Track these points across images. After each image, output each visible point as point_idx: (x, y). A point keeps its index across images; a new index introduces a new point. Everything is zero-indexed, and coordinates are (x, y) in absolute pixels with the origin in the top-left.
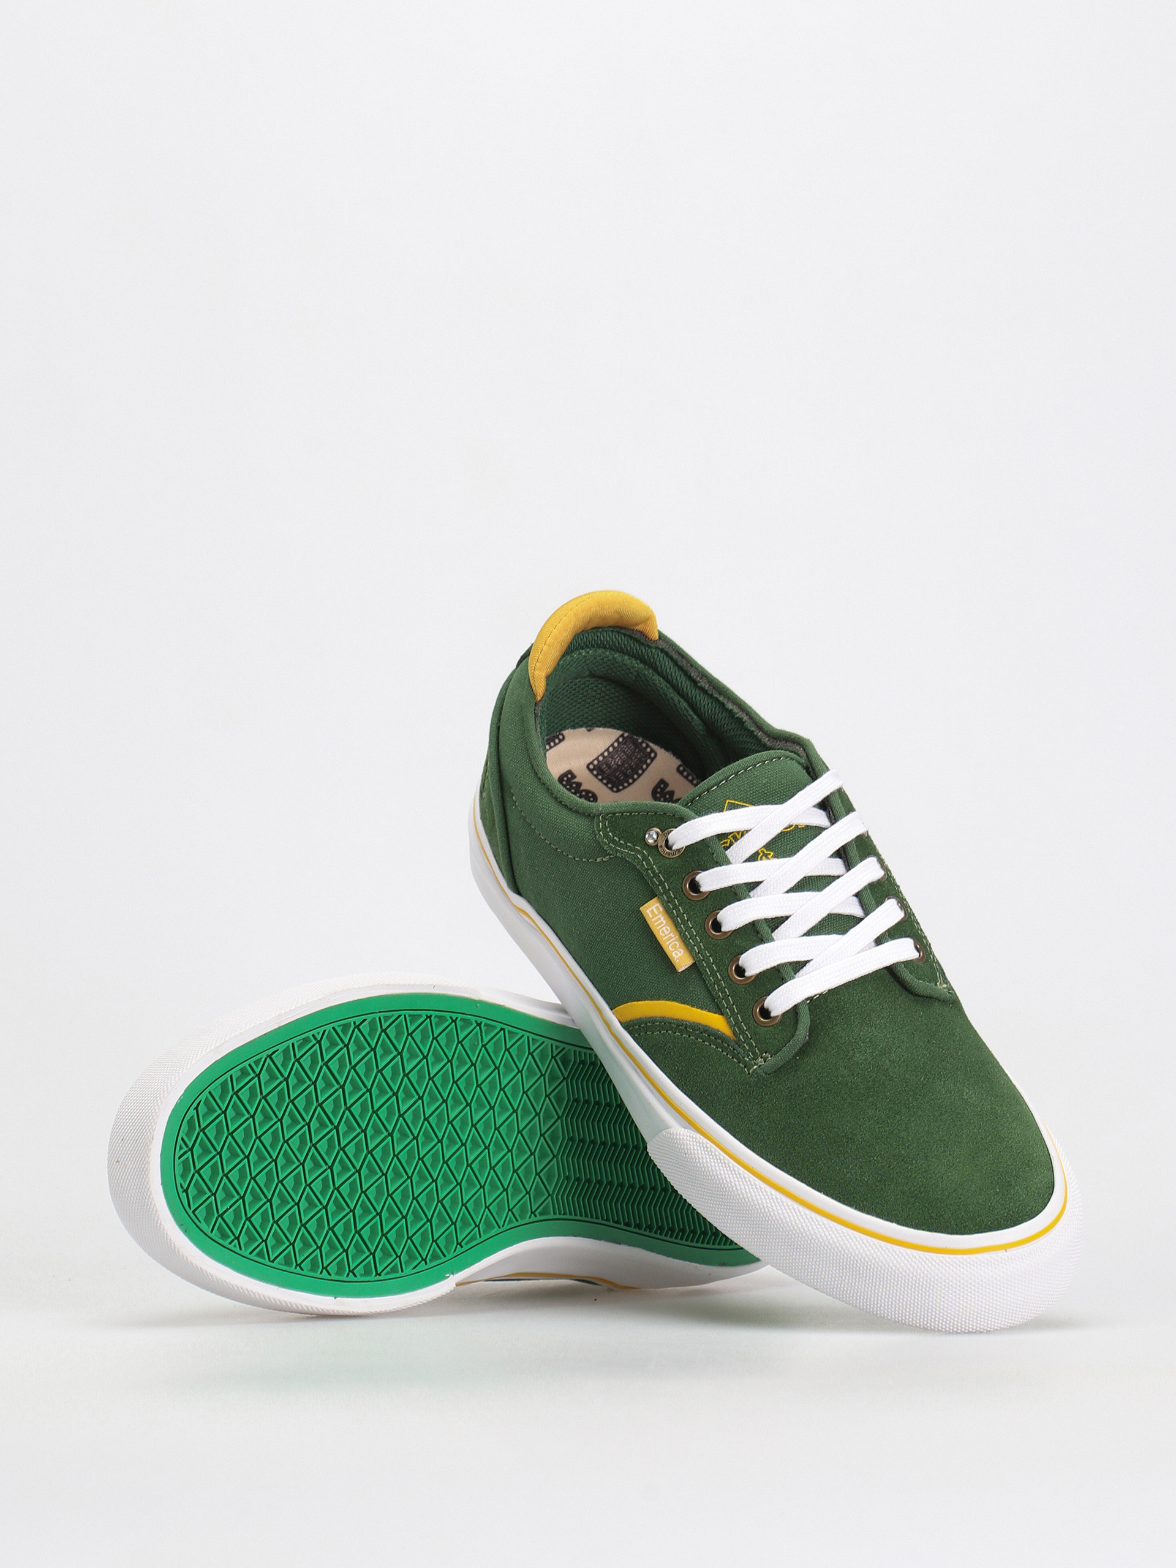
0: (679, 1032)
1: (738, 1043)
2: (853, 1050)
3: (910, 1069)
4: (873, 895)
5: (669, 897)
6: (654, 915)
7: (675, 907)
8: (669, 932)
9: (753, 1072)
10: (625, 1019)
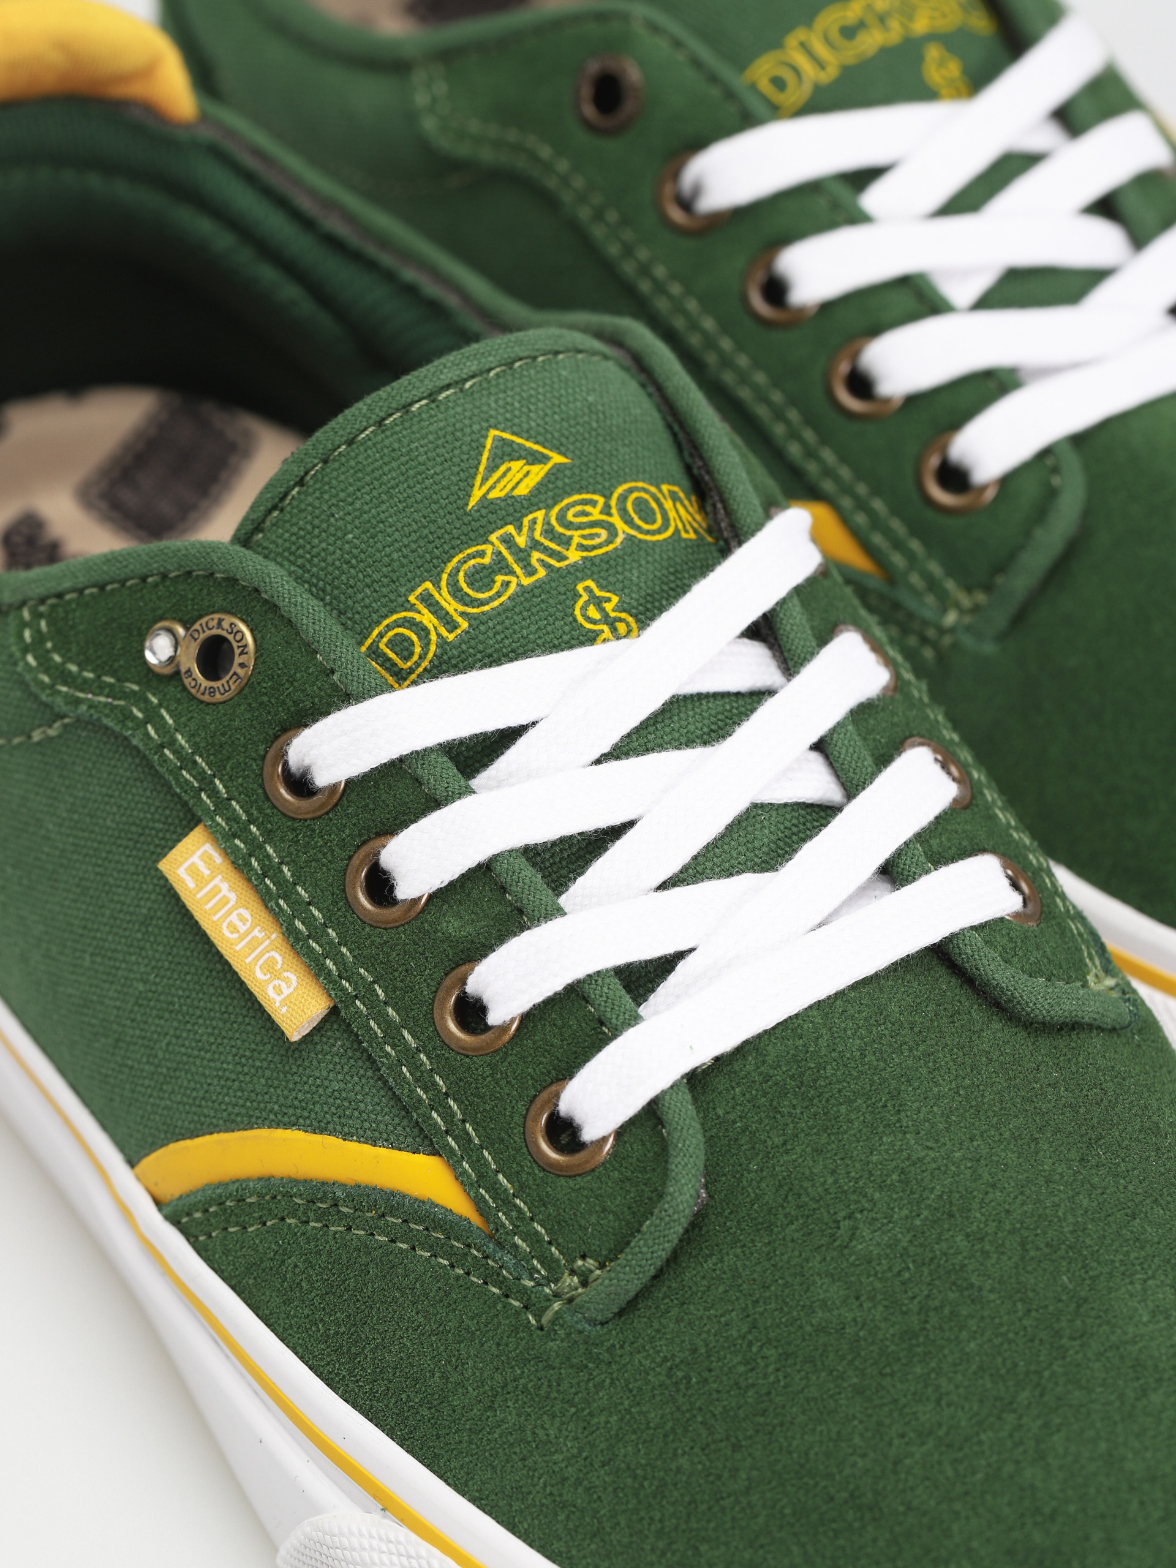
0: (318, 1220)
1: (498, 1238)
2: (850, 1216)
3: (1032, 1253)
4: (865, 739)
5: (233, 819)
6: (201, 882)
7: (255, 848)
8: (248, 924)
9: (553, 1322)
10: (173, 1189)
